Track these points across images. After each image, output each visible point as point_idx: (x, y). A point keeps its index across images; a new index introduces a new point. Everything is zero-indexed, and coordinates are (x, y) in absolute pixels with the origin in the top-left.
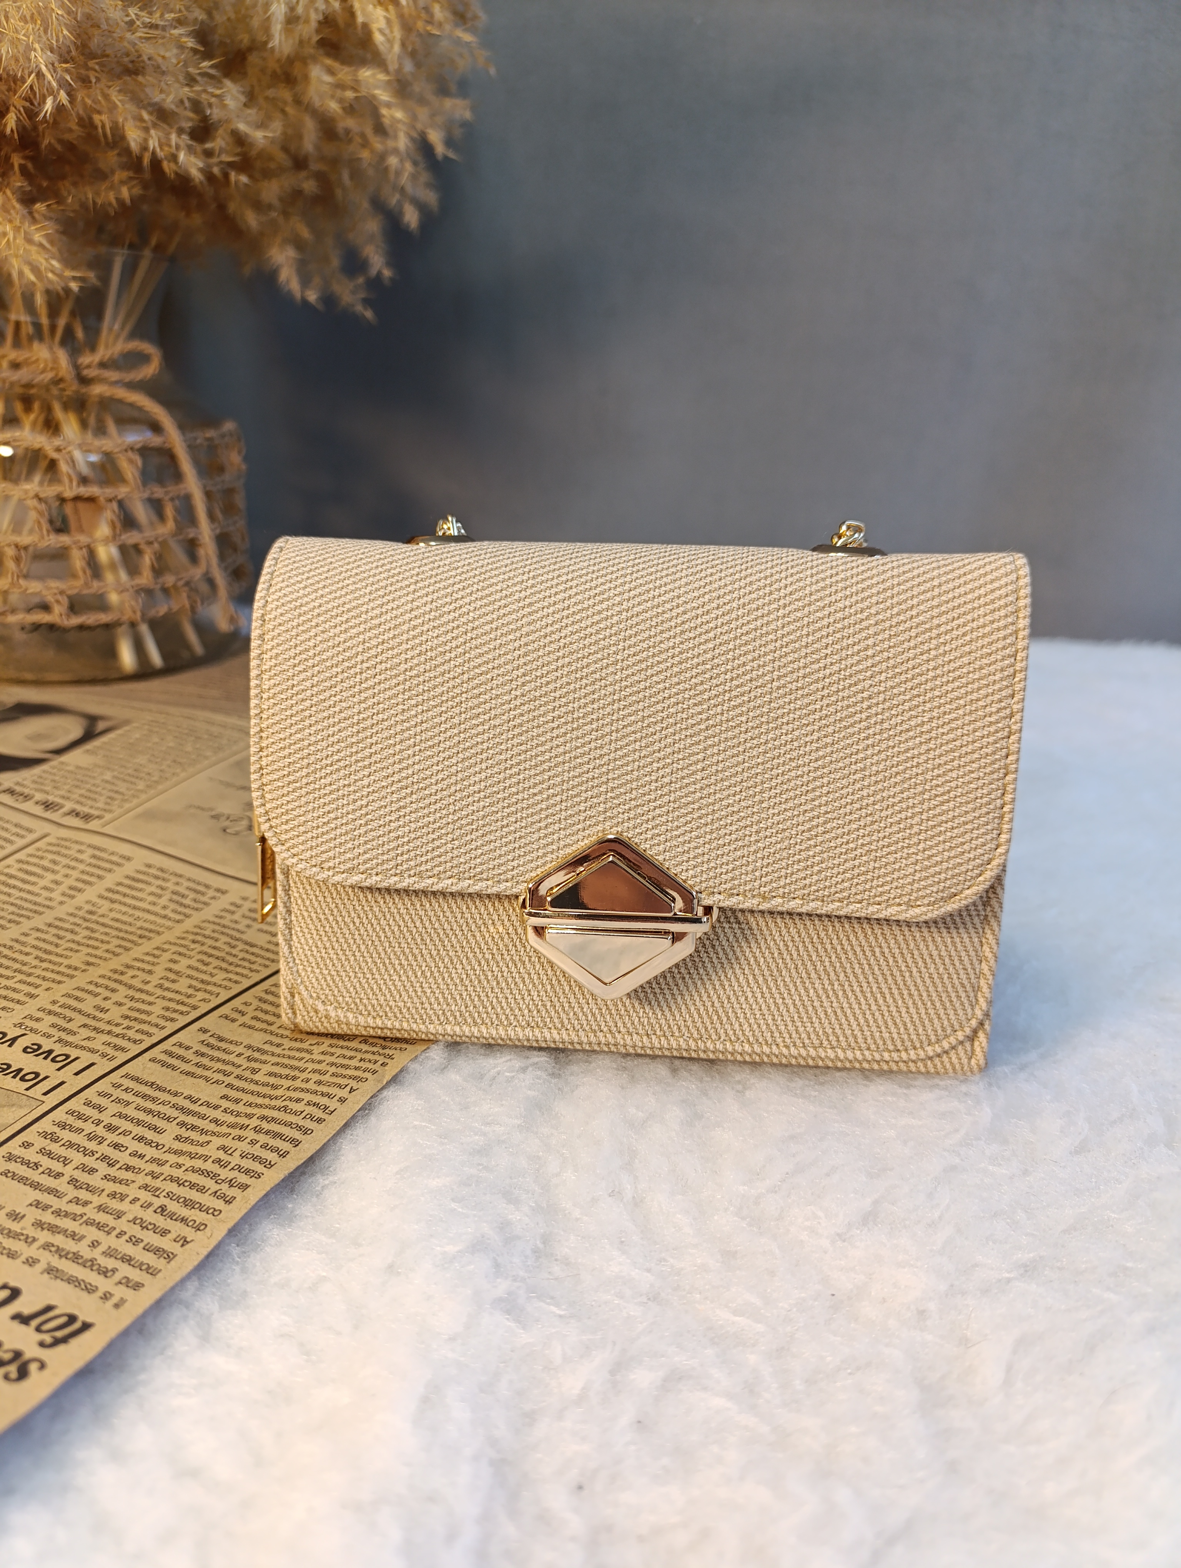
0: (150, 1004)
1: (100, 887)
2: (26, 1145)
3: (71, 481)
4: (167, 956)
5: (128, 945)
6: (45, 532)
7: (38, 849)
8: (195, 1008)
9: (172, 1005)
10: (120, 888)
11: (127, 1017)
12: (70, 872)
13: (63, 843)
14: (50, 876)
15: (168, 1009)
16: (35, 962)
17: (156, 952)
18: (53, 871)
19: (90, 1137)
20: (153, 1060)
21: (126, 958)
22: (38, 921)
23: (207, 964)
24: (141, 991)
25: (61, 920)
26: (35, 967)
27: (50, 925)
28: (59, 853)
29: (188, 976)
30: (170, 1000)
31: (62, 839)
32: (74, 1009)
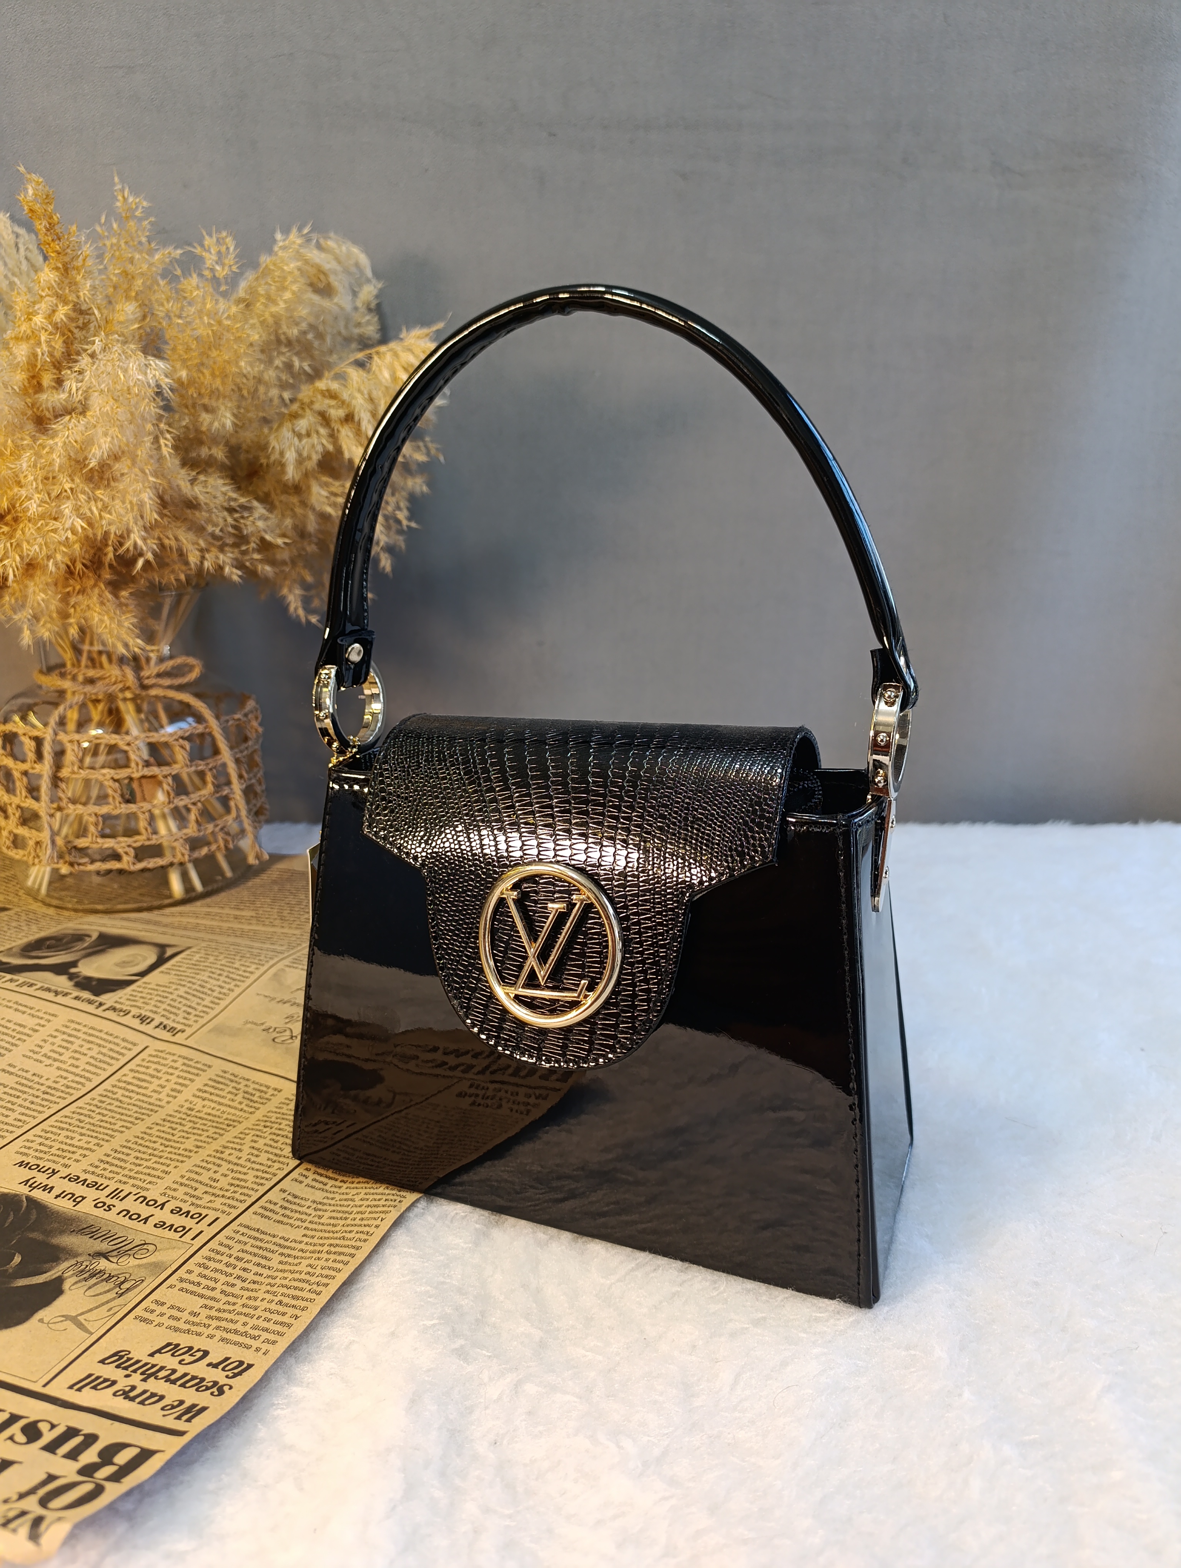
0: (245, 1174)
1: (193, 1088)
2: (190, 1272)
3: (137, 764)
4: (249, 1138)
5: (222, 1132)
6: (118, 805)
7: (143, 1060)
8: (275, 1175)
9: (260, 1174)
10: (207, 1088)
11: (232, 1185)
12: (169, 1077)
13: (160, 1054)
14: (156, 1082)
15: (257, 1177)
16: (162, 1148)
17: (241, 1136)
18: (157, 1077)
19: (228, 1265)
20: (255, 1213)
21: (222, 1141)
22: (156, 1118)
23: (277, 1142)
24: (237, 1165)
25: (170, 1116)
26: (162, 1151)
27: (164, 1120)
28: (158, 1063)
29: (266, 1152)
30: (257, 1170)
31: (159, 1051)
32: (197, 1181)
